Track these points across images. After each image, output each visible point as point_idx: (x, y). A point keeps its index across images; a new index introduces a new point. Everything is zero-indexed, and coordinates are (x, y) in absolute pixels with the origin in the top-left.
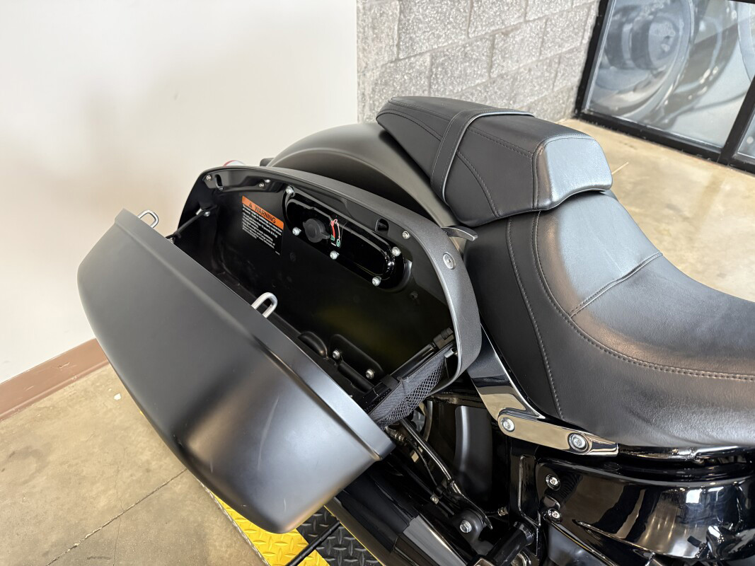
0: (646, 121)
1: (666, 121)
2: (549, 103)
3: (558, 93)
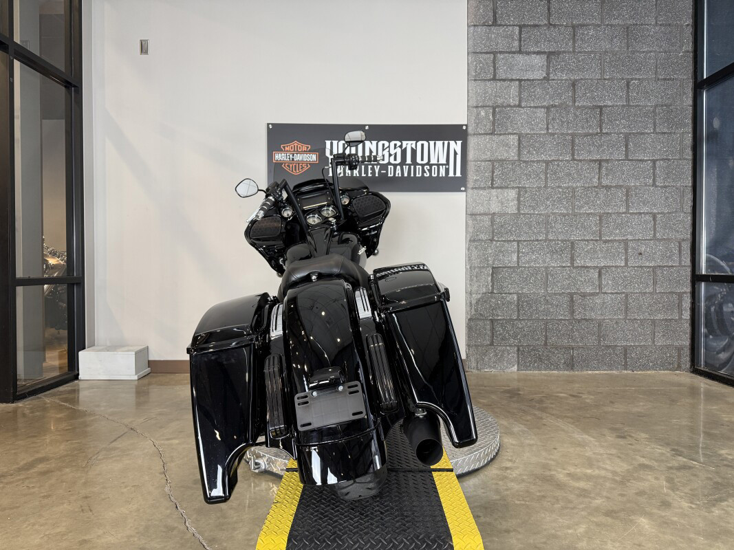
2: (651, 352)
3: (662, 347)
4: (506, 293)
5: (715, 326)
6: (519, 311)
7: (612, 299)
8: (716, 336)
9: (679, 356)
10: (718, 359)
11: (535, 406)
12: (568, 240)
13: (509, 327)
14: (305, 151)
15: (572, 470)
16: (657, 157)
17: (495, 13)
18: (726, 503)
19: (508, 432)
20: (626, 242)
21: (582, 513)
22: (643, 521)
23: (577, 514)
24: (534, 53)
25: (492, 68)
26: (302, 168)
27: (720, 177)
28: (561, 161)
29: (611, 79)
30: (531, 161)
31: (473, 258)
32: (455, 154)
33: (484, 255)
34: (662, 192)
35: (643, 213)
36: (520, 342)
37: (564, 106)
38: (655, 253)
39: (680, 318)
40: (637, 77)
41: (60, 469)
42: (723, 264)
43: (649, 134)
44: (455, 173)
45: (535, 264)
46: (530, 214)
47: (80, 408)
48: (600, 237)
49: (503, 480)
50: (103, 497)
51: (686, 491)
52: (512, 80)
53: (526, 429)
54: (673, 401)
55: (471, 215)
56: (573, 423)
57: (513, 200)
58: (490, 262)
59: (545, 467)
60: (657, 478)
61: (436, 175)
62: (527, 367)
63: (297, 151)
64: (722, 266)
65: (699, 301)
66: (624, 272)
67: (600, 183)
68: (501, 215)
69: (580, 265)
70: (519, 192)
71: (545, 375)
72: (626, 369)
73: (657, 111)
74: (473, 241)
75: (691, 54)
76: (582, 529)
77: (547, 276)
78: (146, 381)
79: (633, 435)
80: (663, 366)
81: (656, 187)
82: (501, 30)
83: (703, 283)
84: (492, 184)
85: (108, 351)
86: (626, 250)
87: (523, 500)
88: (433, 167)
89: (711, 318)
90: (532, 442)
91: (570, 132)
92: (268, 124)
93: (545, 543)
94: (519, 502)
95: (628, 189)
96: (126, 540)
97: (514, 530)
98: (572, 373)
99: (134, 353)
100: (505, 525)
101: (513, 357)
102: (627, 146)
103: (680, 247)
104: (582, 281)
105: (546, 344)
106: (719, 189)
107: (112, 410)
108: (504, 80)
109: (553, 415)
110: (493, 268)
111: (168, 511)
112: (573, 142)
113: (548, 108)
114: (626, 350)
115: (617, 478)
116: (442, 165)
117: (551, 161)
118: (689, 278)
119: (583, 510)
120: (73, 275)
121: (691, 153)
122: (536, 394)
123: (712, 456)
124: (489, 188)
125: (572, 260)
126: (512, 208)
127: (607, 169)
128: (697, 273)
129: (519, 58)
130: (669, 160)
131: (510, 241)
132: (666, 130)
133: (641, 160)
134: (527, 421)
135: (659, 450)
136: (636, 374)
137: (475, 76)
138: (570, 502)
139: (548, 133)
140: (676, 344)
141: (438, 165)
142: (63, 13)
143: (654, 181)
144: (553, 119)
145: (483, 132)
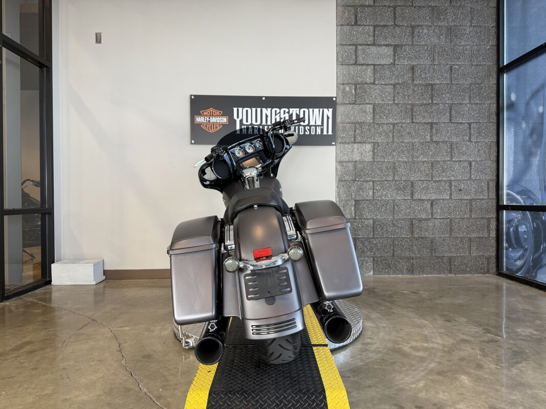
0: (527, 275)
1: (534, 274)
2: (468, 260)
3: (476, 257)
4: (364, 219)
5: (513, 241)
6: (374, 232)
7: (440, 223)
8: (513, 248)
9: (488, 264)
10: (516, 265)
11: (387, 300)
12: (409, 181)
13: (367, 243)
14: (218, 115)
15: (414, 344)
16: (472, 121)
17: (356, 17)
18: (521, 365)
19: (367, 318)
20: (450, 182)
21: (422, 373)
22: (464, 378)
23: (418, 374)
24: (384, 45)
25: (354, 57)
26: (216, 128)
27: (516, 135)
28: (404, 123)
29: (439, 64)
30: (382, 123)
31: (341, 193)
32: (328, 118)
33: (349, 191)
34: (475, 146)
35: (462, 161)
36: (375, 254)
37: (405, 84)
38: (471, 189)
39: (489, 236)
40: (457, 63)
41: (42, 349)
42: (518, 197)
43: (466, 104)
44: (328, 132)
45: (385, 198)
46: (382, 162)
47: (52, 305)
48: (432, 178)
49: (365, 352)
50: (77, 368)
51: (494, 357)
52: (368, 65)
53: (381, 316)
54: (484, 295)
55: (340, 162)
56: (413, 312)
57: (369, 152)
58: (353, 197)
59: (394, 342)
60: (473, 349)
61: (314, 133)
62: (380, 272)
63: (213, 115)
64: (518, 199)
65: (502, 224)
66: (448, 203)
67: (432, 139)
68: (362, 162)
69: (417, 198)
70: (374, 145)
71: (393, 278)
72: (451, 273)
73: (472, 88)
74: (340, 181)
75: (495, 47)
76: (421, 384)
77: (394, 208)
78: (102, 285)
79: (456, 319)
80: (477, 271)
81: (471, 142)
82: (361, 28)
83: (504, 211)
84: (354, 140)
85: (73, 263)
86: (451, 187)
87: (380, 365)
88: (312, 127)
89: (510, 237)
90: (385, 325)
91: (410, 102)
92: (191, 96)
93: (396, 394)
94: (377, 367)
95: (452, 144)
96: (96, 398)
97: (374, 386)
98: (412, 276)
99: (93, 264)
100: (368, 382)
101: (370, 264)
102: (450, 112)
103: (488, 185)
104: (418, 210)
105: (393, 255)
106: (516, 144)
107: (77, 306)
108: (363, 65)
109: (399, 306)
110: (355, 201)
111: (125, 378)
112: (412, 109)
113: (394, 85)
114: (450, 260)
115: (446, 349)
116: (319, 126)
117: (396, 124)
118: (495, 207)
119: (422, 371)
120: (45, 207)
121: (495, 118)
122: (387, 291)
123: (511, 333)
124: (353, 142)
125: (412, 194)
126: (368, 158)
127: (436, 130)
128: (500, 204)
129: (373, 49)
130: (480, 123)
131: (368, 181)
132: (478, 102)
133: (460, 123)
134: (382, 310)
135: (474, 329)
136: (458, 277)
137: (342, 62)
138: (413, 366)
139: (394, 103)
140: (486, 255)
141: (316, 126)
142: (37, 11)
143: (470, 138)
144: (398, 93)
145: (347, 102)
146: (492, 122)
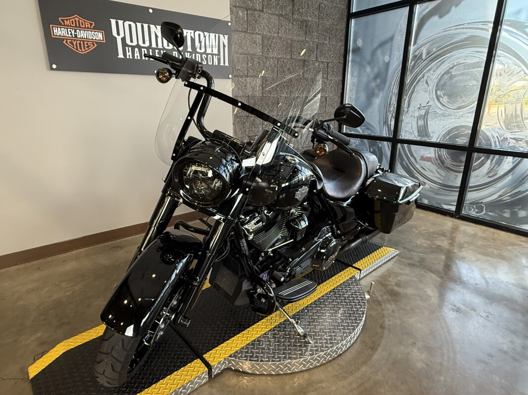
14: (89, 28)
16: (329, 60)
26: (87, 47)
28: (285, 59)
30: (269, 57)
31: (237, 130)
32: (224, 46)
33: (244, 127)
34: (330, 83)
37: (287, 17)
43: (326, 44)
44: (224, 63)
46: (269, 97)
57: (259, 86)
58: (247, 133)
61: (211, 64)
63: (80, 27)
67: (303, 76)
68: (253, 97)
70: (263, 80)
73: (331, 29)
74: (236, 118)
81: (328, 80)
84: (247, 73)
88: (209, 56)
91: (290, 37)
95: (316, 81)
112: (292, 44)
113: (279, 16)
116: (216, 55)
117: (280, 58)
121: (343, 59)
124: (246, 76)
126: (258, 94)
127: (307, 67)
130: (333, 62)
132: (334, 43)
133: (322, 62)
139: (278, 36)
141: (213, 55)
143: (327, 76)
144: (282, 26)
145: (240, 30)
146: (341, 63)
